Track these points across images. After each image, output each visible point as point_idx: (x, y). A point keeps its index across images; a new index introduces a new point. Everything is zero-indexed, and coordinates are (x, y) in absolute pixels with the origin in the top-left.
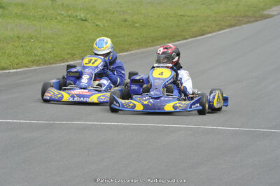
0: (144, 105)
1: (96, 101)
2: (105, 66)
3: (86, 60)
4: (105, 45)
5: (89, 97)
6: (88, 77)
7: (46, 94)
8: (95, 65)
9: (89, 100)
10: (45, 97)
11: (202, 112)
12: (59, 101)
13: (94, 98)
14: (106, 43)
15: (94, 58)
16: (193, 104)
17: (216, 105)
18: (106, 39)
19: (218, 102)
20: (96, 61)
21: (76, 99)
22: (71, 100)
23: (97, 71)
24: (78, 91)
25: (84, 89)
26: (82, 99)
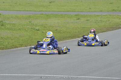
0: (87, 44)
1: (48, 53)
2: (51, 41)
3: (44, 39)
4: (50, 34)
5: (46, 52)
6: (45, 45)
7: (31, 51)
8: (48, 41)
9: (46, 53)
10: (31, 52)
11: (102, 46)
12: (36, 53)
13: (48, 52)
14: (51, 33)
15: (47, 39)
16: (100, 43)
17: (106, 44)
18: (51, 32)
19: (106, 43)
20: (48, 39)
21: (42, 53)
22: (40, 53)
23: (48, 43)
24: (42, 50)
25: (44, 49)
26: (44, 53)
